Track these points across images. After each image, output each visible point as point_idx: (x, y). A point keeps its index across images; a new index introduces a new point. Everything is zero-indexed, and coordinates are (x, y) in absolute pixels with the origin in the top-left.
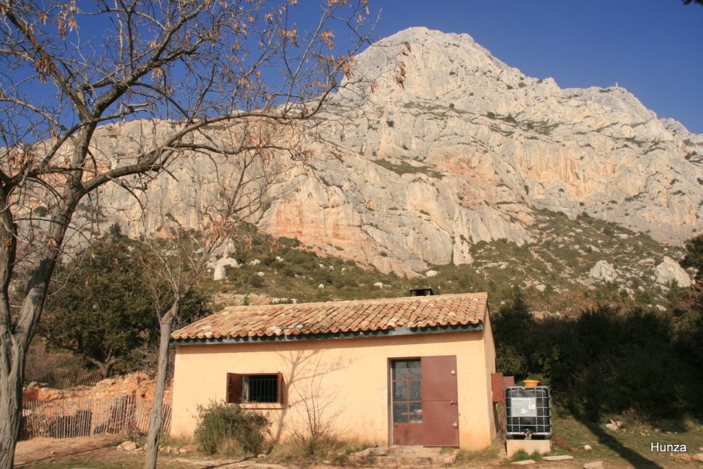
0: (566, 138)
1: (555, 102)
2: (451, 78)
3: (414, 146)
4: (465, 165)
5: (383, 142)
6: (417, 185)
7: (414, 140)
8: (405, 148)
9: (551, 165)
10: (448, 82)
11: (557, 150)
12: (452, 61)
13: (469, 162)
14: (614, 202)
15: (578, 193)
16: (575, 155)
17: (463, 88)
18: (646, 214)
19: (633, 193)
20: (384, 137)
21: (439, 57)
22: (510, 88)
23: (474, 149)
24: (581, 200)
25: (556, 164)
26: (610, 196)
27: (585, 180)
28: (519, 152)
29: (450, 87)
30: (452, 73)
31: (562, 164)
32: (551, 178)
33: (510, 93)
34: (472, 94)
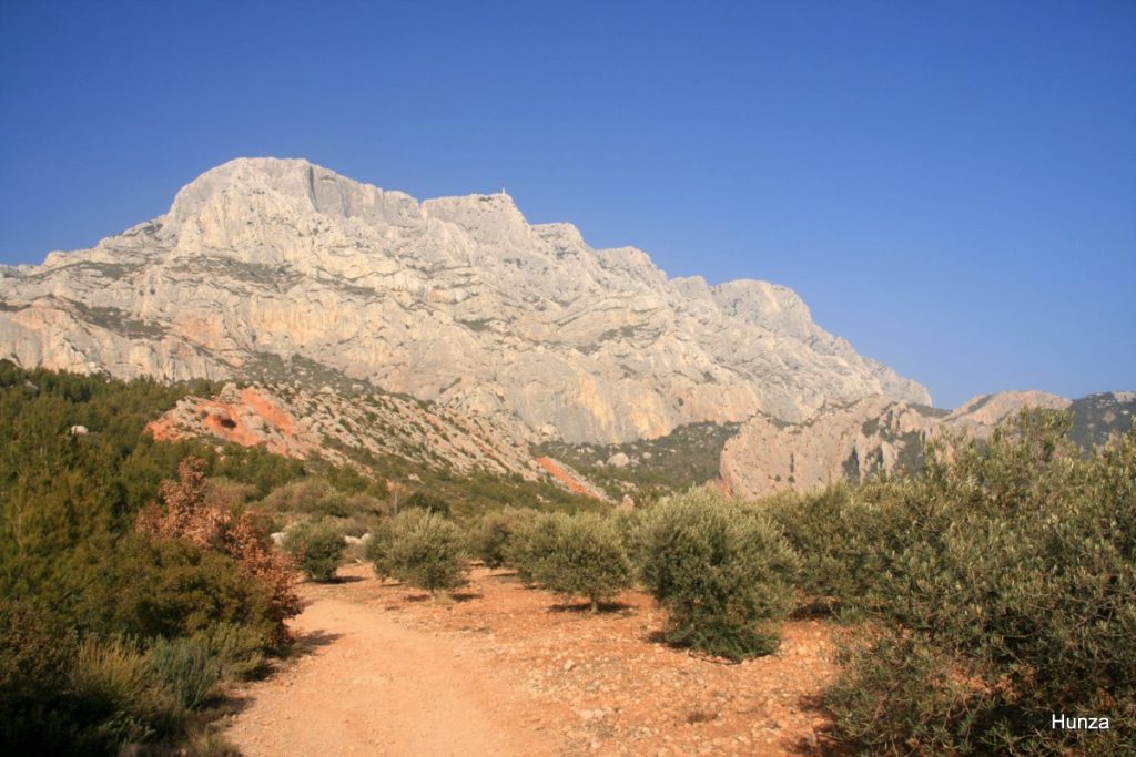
0: (298, 296)
1: (326, 252)
2: (247, 228)
3: (168, 309)
4: (201, 323)
5: (145, 306)
6: (137, 348)
7: (169, 304)
8: (161, 310)
9: (282, 317)
10: (244, 232)
11: (288, 306)
12: (252, 210)
13: (205, 321)
14: (329, 345)
15: (302, 338)
16: (302, 309)
17: (256, 238)
18: (349, 354)
19: (347, 337)
20: (146, 302)
21: (239, 207)
22: (300, 235)
23: (211, 310)
24: (304, 344)
25: (287, 316)
26: (328, 340)
27: (308, 328)
28: (254, 309)
29: (245, 236)
30: (249, 223)
31: (292, 316)
32: (280, 328)
33: (298, 241)
34: (261, 244)
